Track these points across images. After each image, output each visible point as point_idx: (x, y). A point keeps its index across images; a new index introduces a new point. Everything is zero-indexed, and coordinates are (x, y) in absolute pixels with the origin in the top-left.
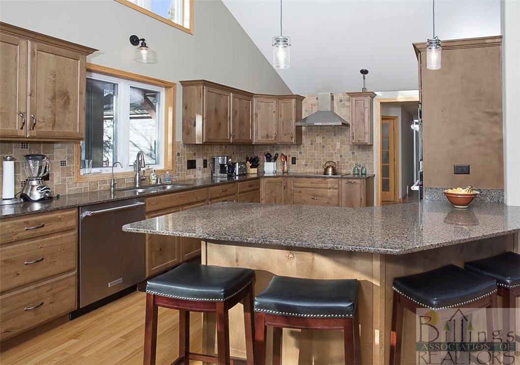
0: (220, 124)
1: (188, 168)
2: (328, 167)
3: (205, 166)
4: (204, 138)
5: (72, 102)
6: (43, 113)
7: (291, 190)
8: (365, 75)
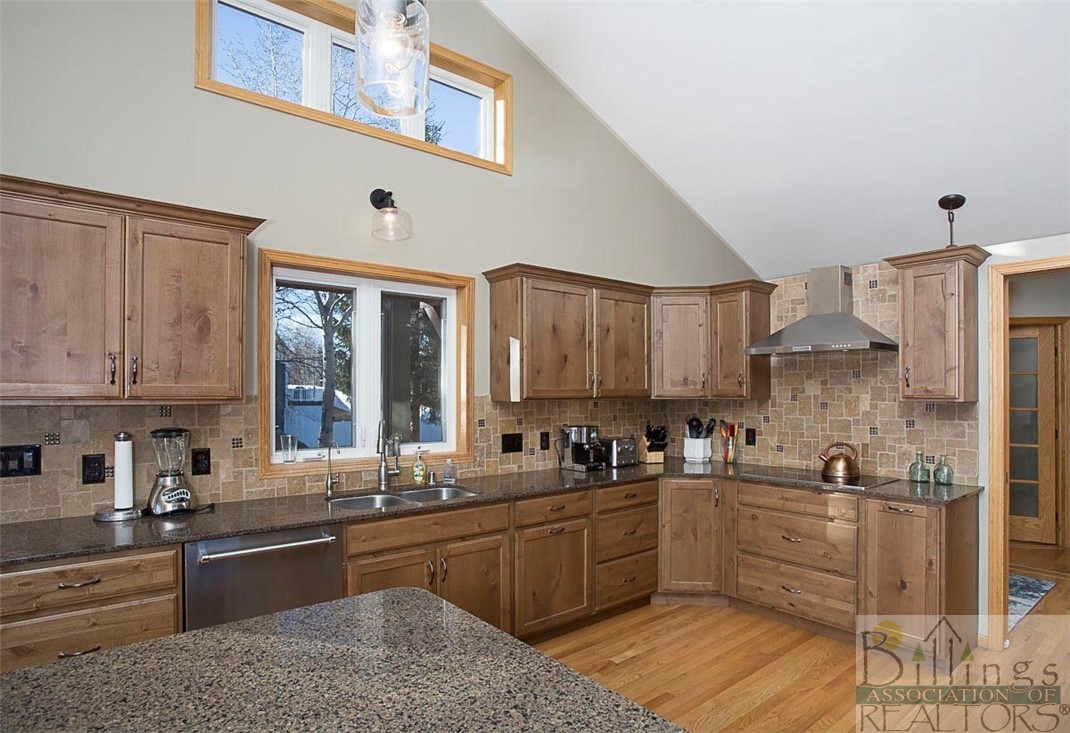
0: (566, 357)
1: (504, 451)
2: (833, 459)
3: (545, 446)
4: (525, 390)
5: (214, 328)
6: (158, 353)
7: (733, 510)
8: (954, 211)
